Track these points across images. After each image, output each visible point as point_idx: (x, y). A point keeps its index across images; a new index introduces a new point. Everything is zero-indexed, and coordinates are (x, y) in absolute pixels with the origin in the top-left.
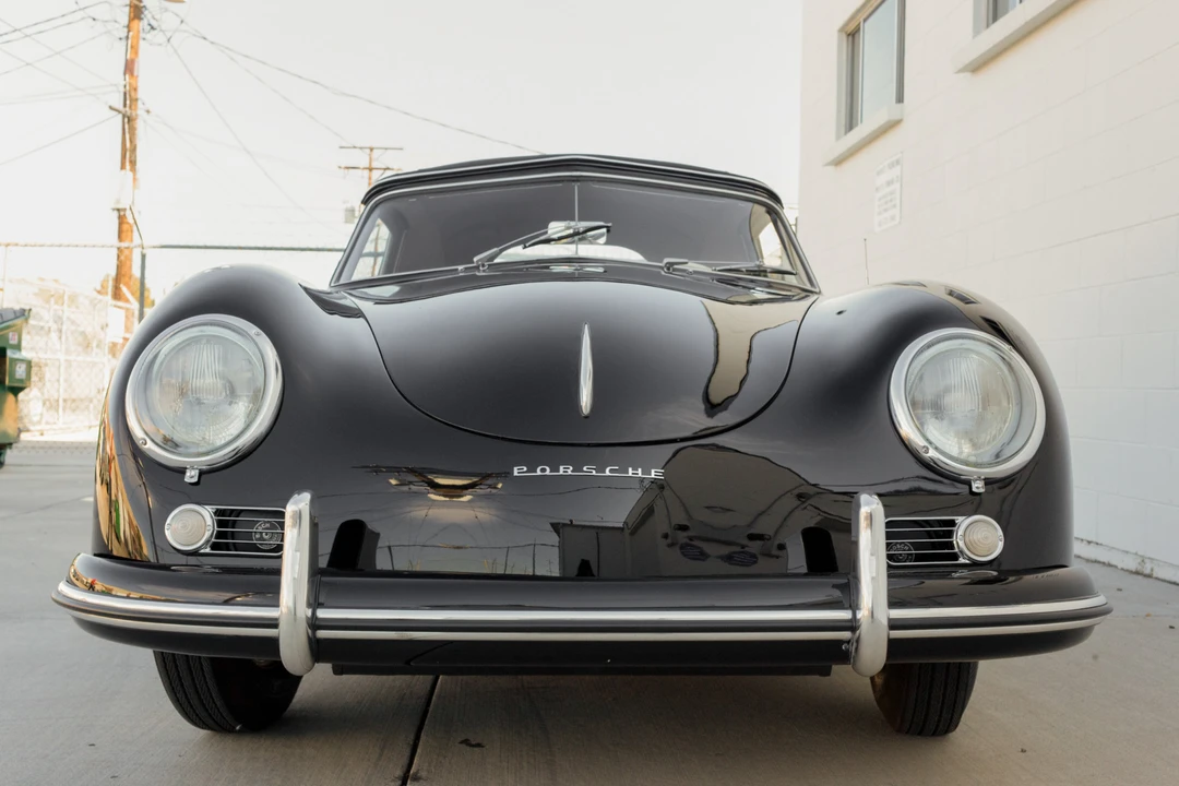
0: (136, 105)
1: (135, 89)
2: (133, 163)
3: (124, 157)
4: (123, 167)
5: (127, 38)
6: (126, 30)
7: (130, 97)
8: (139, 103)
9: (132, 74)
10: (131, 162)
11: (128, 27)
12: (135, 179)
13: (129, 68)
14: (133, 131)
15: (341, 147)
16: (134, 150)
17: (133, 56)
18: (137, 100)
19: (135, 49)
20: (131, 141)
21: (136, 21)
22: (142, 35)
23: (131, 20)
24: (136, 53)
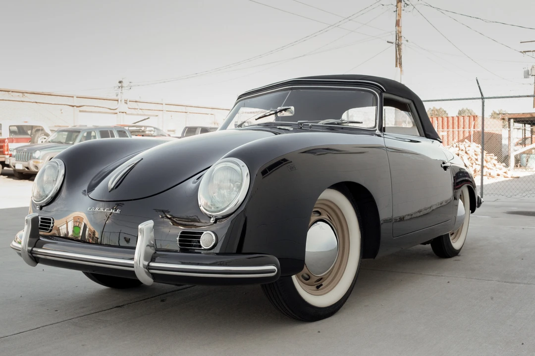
0: (401, 39)
1: (400, 32)
2: (401, 64)
3: (397, 61)
4: (396, 66)
5: (396, 11)
6: (396, 7)
7: (398, 36)
8: (403, 38)
9: (399, 26)
10: (399, 63)
11: (397, 6)
12: (401, 70)
13: (398, 24)
14: (400, 50)
15: (521, 42)
16: (401, 58)
17: (399, 18)
18: (401, 37)
19: (399, 15)
20: (399, 55)
21: (400, 3)
22: (403, 8)
23: (397, 3)
24: (400, 17)
